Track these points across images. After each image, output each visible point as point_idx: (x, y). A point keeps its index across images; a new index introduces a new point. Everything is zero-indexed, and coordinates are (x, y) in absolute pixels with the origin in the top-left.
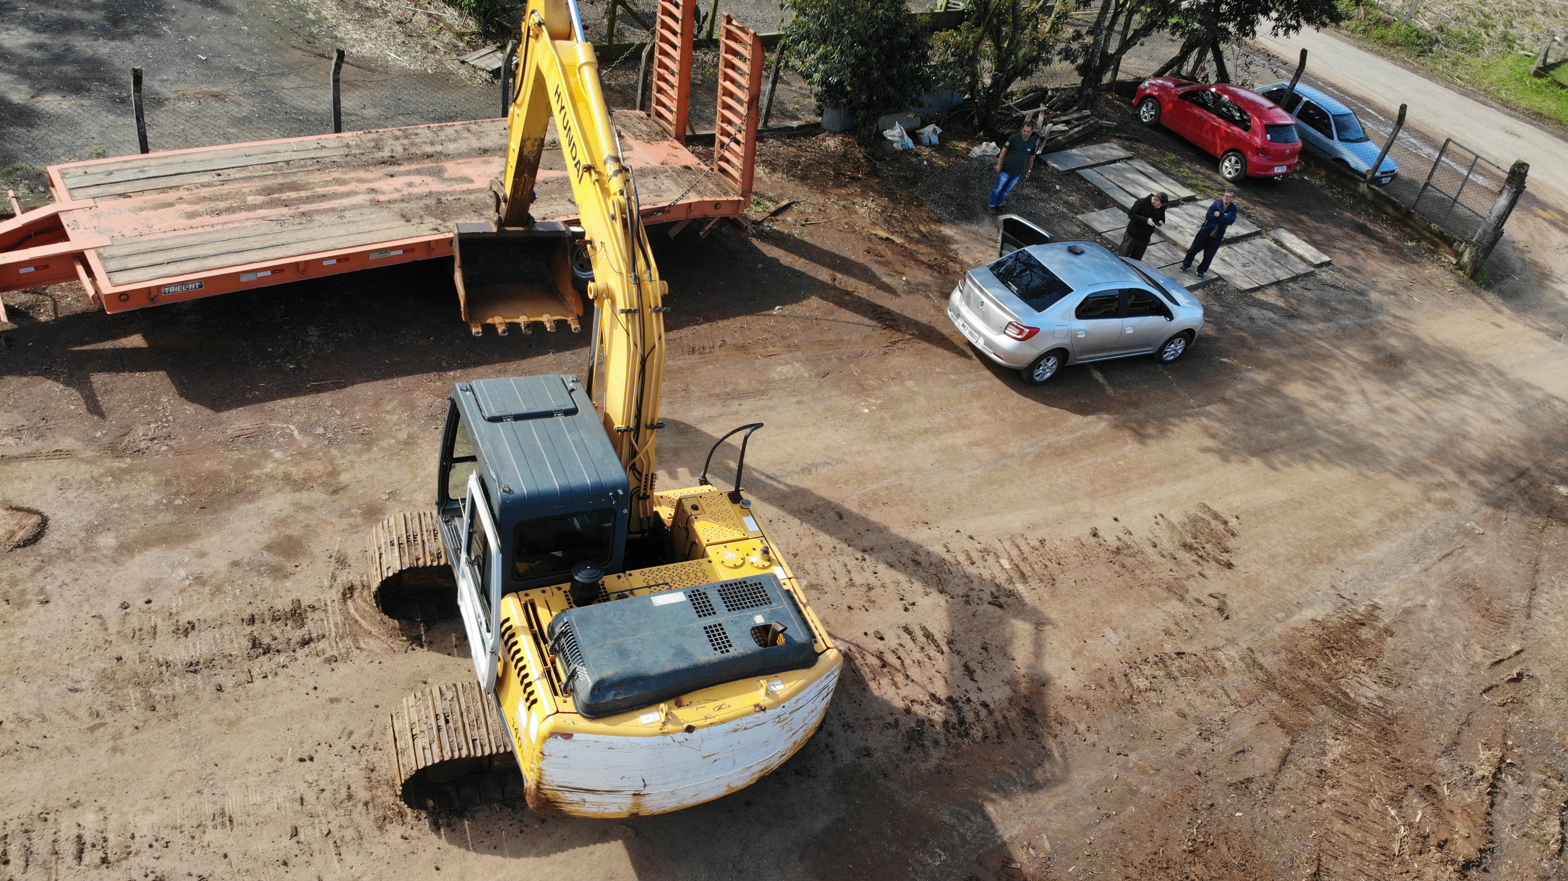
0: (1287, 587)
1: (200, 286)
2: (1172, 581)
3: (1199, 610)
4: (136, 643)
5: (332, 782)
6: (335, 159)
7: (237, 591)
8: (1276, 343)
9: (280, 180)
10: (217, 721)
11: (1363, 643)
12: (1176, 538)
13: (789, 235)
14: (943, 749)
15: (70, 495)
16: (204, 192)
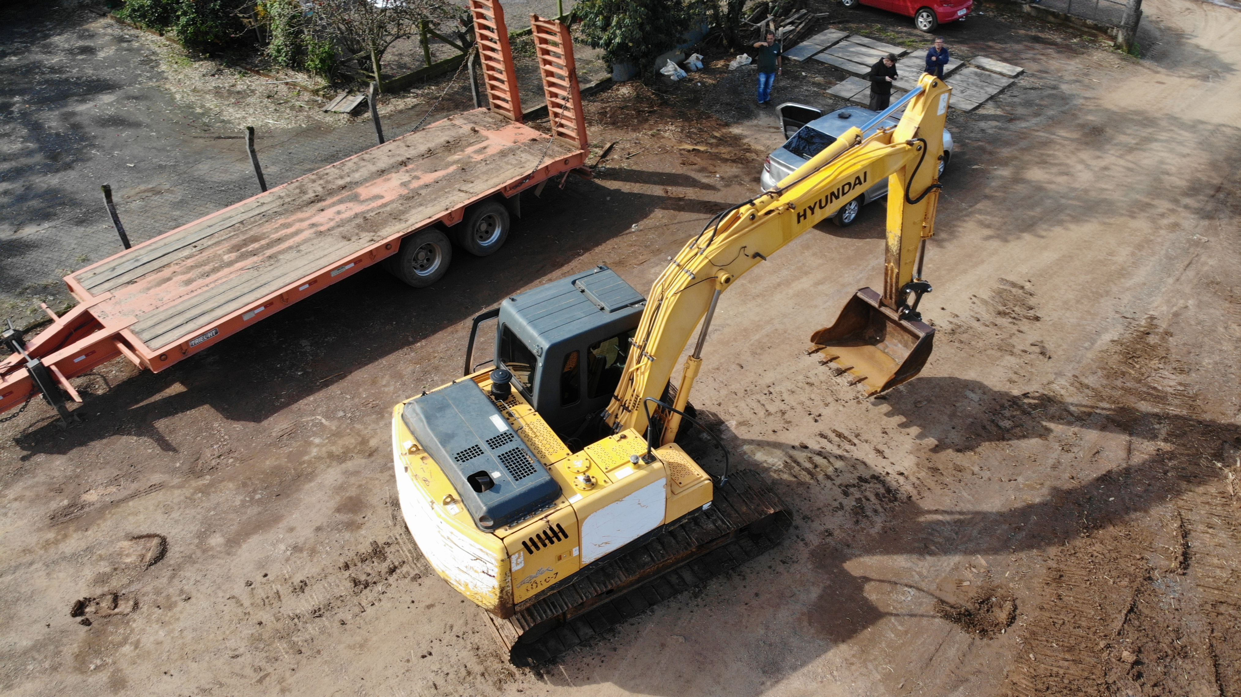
0: (1084, 322)
1: (216, 333)
2: (1000, 342)
3: (1027, 358)
4: (268, 608)
5: (452, 666)
6: (275, 210)
7: (328, 548)
8: (1008, 143)
9: (242, 237)
10: (351, 647)
11: (1153, 348)
12: (991, 309)
13: (621, 169)
14: (882, 514)
15: (175, 515)
16: (190, 262)
